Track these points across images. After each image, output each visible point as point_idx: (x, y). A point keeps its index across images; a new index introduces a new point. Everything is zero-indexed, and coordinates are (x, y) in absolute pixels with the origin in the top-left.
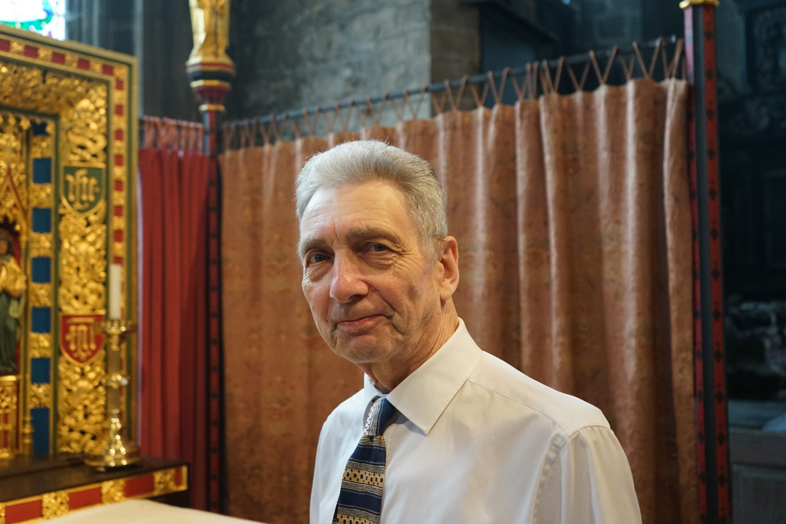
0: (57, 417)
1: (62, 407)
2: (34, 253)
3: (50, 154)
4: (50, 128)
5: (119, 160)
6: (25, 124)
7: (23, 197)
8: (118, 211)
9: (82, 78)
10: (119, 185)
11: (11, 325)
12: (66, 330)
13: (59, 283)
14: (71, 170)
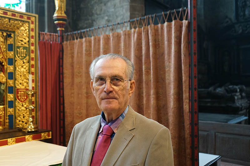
0: (16, 118)
1: (17, 115)
2: (8, 71)
3: (13, 43)
4: (12, 35)
5: (32, 44)
6: (5, 34)
7: (5, 55)
8: (33, 59)
9: (21, 21)
10: (33, 52)
11: (2, 92)
12: (18, 93)
13: (16, 79)
14: (19, 47)
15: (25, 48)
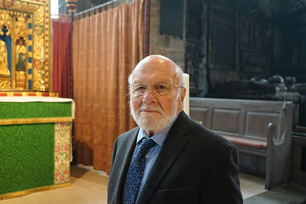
0: (33, 82)
1: (34, 80)
2: (28, 45)
3: (32, 22)
4: (31, 16)
5: (47, 24)
6: (25, 15)
7: (26, 32)
8: (47, 35)
9: (38, 4)
10: (47, 29)
11: (23, 61)
12: (35, 62)
13: (33, 52)
14: (36, 26)
15: (41, 26)
